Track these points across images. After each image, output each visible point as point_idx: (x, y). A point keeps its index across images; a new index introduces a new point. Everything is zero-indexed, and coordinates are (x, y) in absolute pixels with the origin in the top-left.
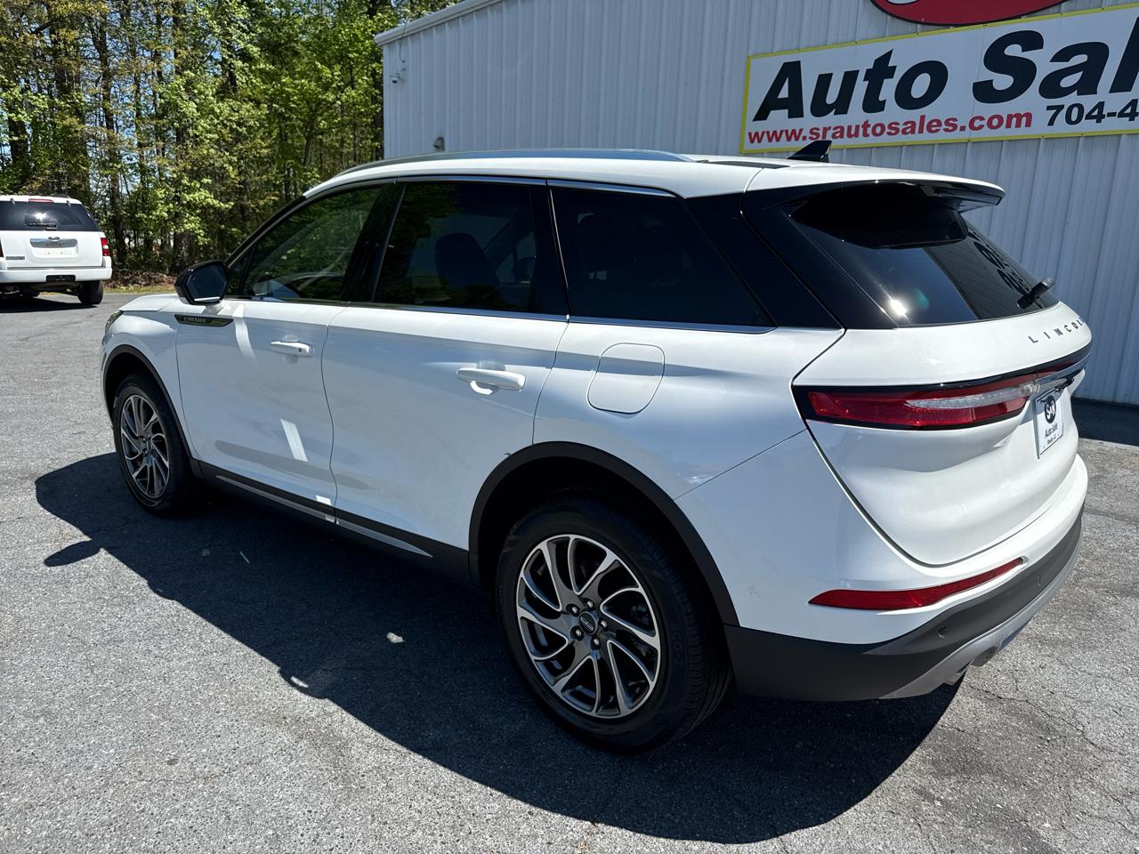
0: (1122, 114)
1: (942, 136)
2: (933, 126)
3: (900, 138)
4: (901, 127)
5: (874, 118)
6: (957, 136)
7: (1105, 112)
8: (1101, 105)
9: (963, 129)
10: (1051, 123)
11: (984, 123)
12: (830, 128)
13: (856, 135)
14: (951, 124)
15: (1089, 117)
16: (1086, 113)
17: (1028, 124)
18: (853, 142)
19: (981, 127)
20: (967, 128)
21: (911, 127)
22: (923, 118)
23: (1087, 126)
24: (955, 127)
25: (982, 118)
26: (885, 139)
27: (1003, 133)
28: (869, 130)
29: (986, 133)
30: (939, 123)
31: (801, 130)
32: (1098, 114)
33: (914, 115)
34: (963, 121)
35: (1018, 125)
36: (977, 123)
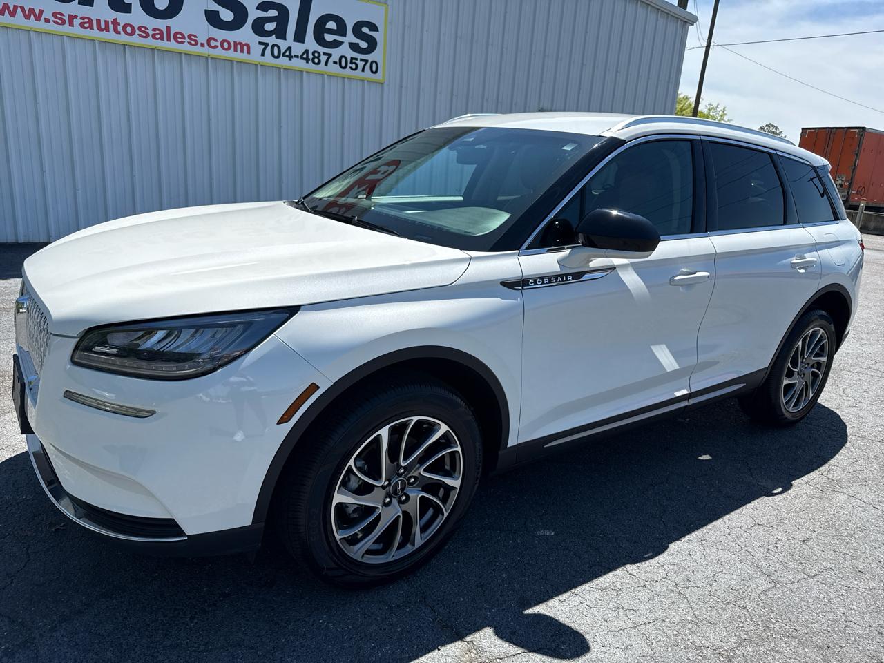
0: (302, 58)
1: (186, 47)
2: (178, 37)
3: (150, 42)
4: (151, 33)
5: (123, 18)
6: (197, 49)
7: (293, 54)
8: (289, 49)
9: (202, 45)
10: (263, 54)
11: (218, 44)
12: (76, 17)
13: (107, 29)
14: (193, 40)
15: (284, 55)
16: (282, 52)
17: (248, 52)
18: (103, 35)
19: (216, 47)
20: (206, 45)
21: (158, 34)
22: (168, 28)
23: (283, 61)
24: (196, 43)
25: (216, 40)
26: (136, 40)
27: (231, 54)
28: (120, 28)
29: (218, 52)
30: (183, 37)
31: (41, 12)
32: (289, 54)
33: (161, 24)
34: (202, 39)
35: (242, 51)
36: (213, 43)
